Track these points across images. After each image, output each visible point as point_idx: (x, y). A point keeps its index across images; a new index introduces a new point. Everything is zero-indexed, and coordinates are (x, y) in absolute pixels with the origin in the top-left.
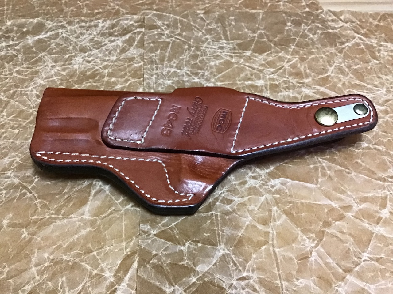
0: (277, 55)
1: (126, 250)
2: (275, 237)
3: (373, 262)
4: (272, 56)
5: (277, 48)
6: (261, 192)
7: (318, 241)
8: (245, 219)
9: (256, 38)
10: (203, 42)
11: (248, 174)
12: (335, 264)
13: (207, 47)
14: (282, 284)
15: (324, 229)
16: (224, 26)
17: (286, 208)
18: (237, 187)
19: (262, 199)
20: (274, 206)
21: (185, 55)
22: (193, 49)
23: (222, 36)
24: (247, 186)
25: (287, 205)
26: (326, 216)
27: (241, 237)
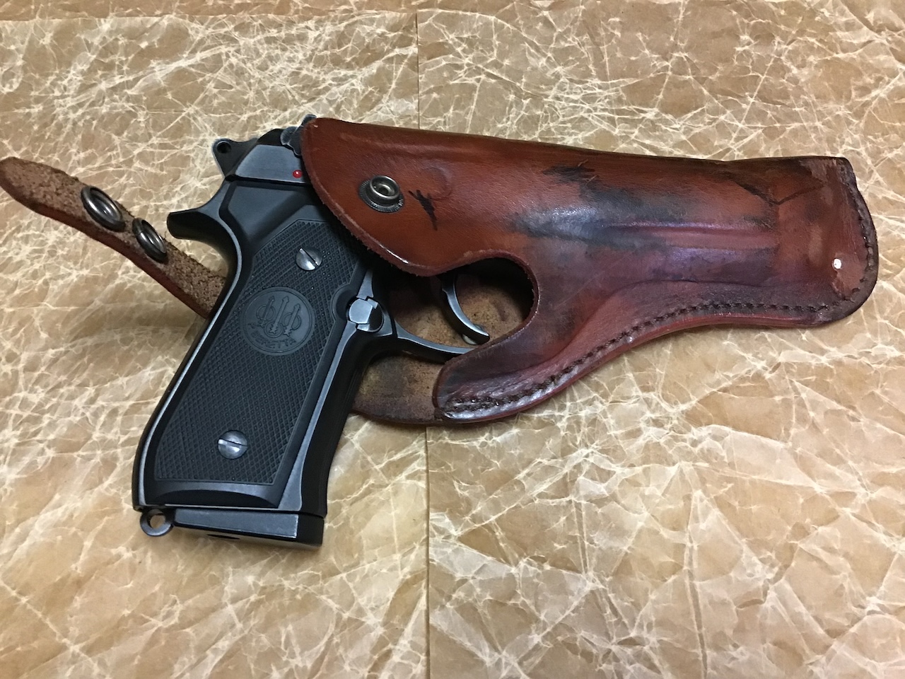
0: (714, 120)
1: (402, 569)
2: (695, 556)
3: (887, 616)
4: (703, 122)
5: (716, 101)
6: (671, 456)
7: (780, 569)
8: (636, 515)
9: (670, 73)
10: (550, 83)
11: (643, 414)
12: (812, 618)
13: (558, 98)
14: (705, 657)
15: (796, 542)
16: (596, 41)
17: (721, 492)
18: (621, 443)
19: (672, 471)
20: (697, 489)
21: (508, 119)
22: (526, 102)
23: (591, 67)
24: (641, 441)
25: (722, 486)
26: (800, 512)
27: (626, 554)
